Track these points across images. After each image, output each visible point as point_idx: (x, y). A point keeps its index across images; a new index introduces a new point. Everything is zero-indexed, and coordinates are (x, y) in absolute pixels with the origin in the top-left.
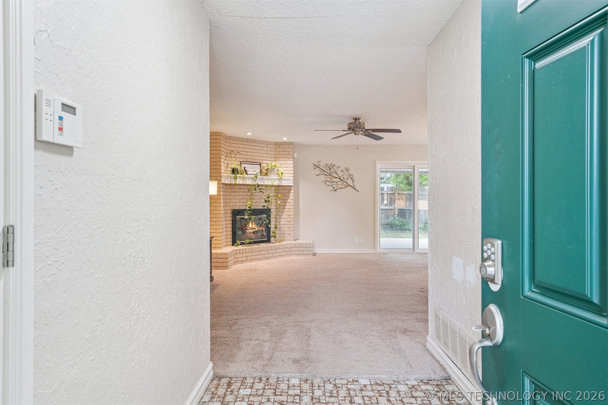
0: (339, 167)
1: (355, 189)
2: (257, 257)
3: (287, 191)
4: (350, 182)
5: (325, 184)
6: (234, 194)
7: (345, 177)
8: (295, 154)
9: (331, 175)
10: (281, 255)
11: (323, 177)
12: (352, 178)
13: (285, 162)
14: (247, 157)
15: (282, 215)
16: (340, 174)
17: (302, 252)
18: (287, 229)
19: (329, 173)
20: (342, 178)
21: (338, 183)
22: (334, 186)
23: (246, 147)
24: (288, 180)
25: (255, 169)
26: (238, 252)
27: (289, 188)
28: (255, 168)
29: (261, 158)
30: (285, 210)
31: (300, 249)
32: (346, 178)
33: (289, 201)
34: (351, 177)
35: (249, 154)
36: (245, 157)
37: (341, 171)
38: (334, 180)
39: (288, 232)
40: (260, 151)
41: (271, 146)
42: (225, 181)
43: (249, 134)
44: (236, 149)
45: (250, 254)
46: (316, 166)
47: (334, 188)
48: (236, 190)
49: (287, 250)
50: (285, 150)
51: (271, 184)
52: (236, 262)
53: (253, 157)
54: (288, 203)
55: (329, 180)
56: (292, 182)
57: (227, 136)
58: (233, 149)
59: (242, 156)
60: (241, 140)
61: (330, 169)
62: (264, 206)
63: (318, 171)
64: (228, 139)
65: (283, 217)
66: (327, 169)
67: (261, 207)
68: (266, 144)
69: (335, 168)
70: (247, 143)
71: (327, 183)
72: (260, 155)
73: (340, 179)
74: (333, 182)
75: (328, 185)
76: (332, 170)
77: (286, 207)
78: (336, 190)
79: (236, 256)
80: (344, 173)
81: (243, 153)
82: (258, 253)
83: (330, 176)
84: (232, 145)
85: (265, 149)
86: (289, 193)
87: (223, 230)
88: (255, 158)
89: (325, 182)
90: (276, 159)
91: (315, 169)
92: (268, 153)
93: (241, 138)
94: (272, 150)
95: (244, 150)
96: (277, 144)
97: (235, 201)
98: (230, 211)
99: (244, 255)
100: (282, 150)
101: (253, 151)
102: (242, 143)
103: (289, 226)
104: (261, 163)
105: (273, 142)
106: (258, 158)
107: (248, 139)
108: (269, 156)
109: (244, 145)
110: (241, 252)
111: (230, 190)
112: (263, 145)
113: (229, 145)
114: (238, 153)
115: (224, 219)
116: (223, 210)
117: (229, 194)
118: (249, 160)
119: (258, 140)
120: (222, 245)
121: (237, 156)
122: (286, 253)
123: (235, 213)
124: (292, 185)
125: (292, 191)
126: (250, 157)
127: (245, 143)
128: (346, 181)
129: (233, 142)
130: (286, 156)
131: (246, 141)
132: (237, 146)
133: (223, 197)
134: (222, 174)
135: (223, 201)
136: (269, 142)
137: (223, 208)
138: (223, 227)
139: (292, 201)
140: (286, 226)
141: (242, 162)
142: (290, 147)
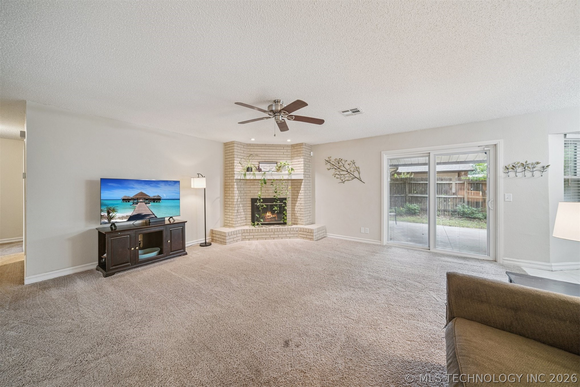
0: (346, 161)
1: (361, 181)
2: (263, 236)
3: (299, 184)
4: (356, 174)
5: (335, 176)
6: (254, 186)
7: (352, 169)
8: (312, 153)
9: (339, 169)
10: (288, 237)
11: (333, 171)
12: (358, 170)
13: (298, 160)
14: (265, 158)
15: (296, 203)
16: (348, 167)
17: (305, 236)
18: (299, 215)
19: (338, 167)
20: (349, 171)
21: (346, 176)
22: (342, 178)
23: (264, 150)
24: (298, 175)
26: (246, 231)
27: (300, 181)
28: (272, 166)
29: (278, 158)
30: (298, 199)
31: (305, 233)
32: (352, 171)
33: (300, 192)
34: (357, 169)
35: (266, 155)
36: (263, 158)
37: (348, 164)
38: (342, 173)
39: (300, 218)
40: (277, 153)
41: (287, 148)
42: (238, 177)
43: (253, 139)
44: (255, 153)
45: (257, 234)
46: (328, 162)
47: (342, 180)
48: (255, 184)
49: (293, 232)
50: (299, 150)
51: (279, 178)
52: (244, 239)
53: (270, 158)
54: (300, 194)
55: (338, 173)
56: (303, 176)
57: (247, 144)
58: (253, 153)
59: (260, 158)
60: (260, 145)
61: (339, 163)
62: (275, 196)
63: (329, 166)
64: (248, 146)
65: (297, 205)
66: (336, 164)
67: (272, 197)
68: (282, 147)
69: (343, 162)
70: (265, 147)
71: (337, 176)
72: (277, 156)
73: (347, 171)
74: (341, 175)
75: (337, 178)
76: (341, 164)
77: (299, 197)
78: (343, 182)
79: (243, 234)
80: (351, 165)
81: (261, 155)
82: (265, 234)
83: (339, 170)
84: (251, 150)
85: (281, 151)
86: (301, 185)
87: (238, 214)
88: (273, 158)
89: (335, 175)
90: (292, 158)
91: (326, 164)
92: (285, 153)
93: (260, 144)
94: (288, 151)
95: (263, 153)
96: (293, 146)
97: (254, 192)
98: (250, 200)
99: (251, 234)
100: (296, 150)
101: (270, 153)
102: (260, 148)
103: (301, 213)
104: (277, 162)
105: (289, 144)
106: (275, 158)
107: (265, 144)
108: (286, 156)
109: (261, 149)
110: (248, 231)
111: (250, 184)
112: (280, 148)
113: (249, 150)
114: (257, 156)
115: (241, 205)
116: (237, 199)
117: (249, 186)
118: (266, 161)
119: (275, 145)
120: (238, 225)
121: (255, 158)
122: (293, 235)
123: (254, 201)
124: (303, 178)
125: (303, 184)
126: (268, 158)
127: (263, 148)
128: (353, 173)
129: (253, 147)
130: (299, 155)
131: (264, 146)
132: (256, 150)
133: (239, 189)
134: (235, 172)
135: (237, 192)
136: (285, 145)
137: (238, 197)
138: (239, 211)
139: (303, 192)
140: (299, 212)
141: (260, 163)
142: (301, 147)
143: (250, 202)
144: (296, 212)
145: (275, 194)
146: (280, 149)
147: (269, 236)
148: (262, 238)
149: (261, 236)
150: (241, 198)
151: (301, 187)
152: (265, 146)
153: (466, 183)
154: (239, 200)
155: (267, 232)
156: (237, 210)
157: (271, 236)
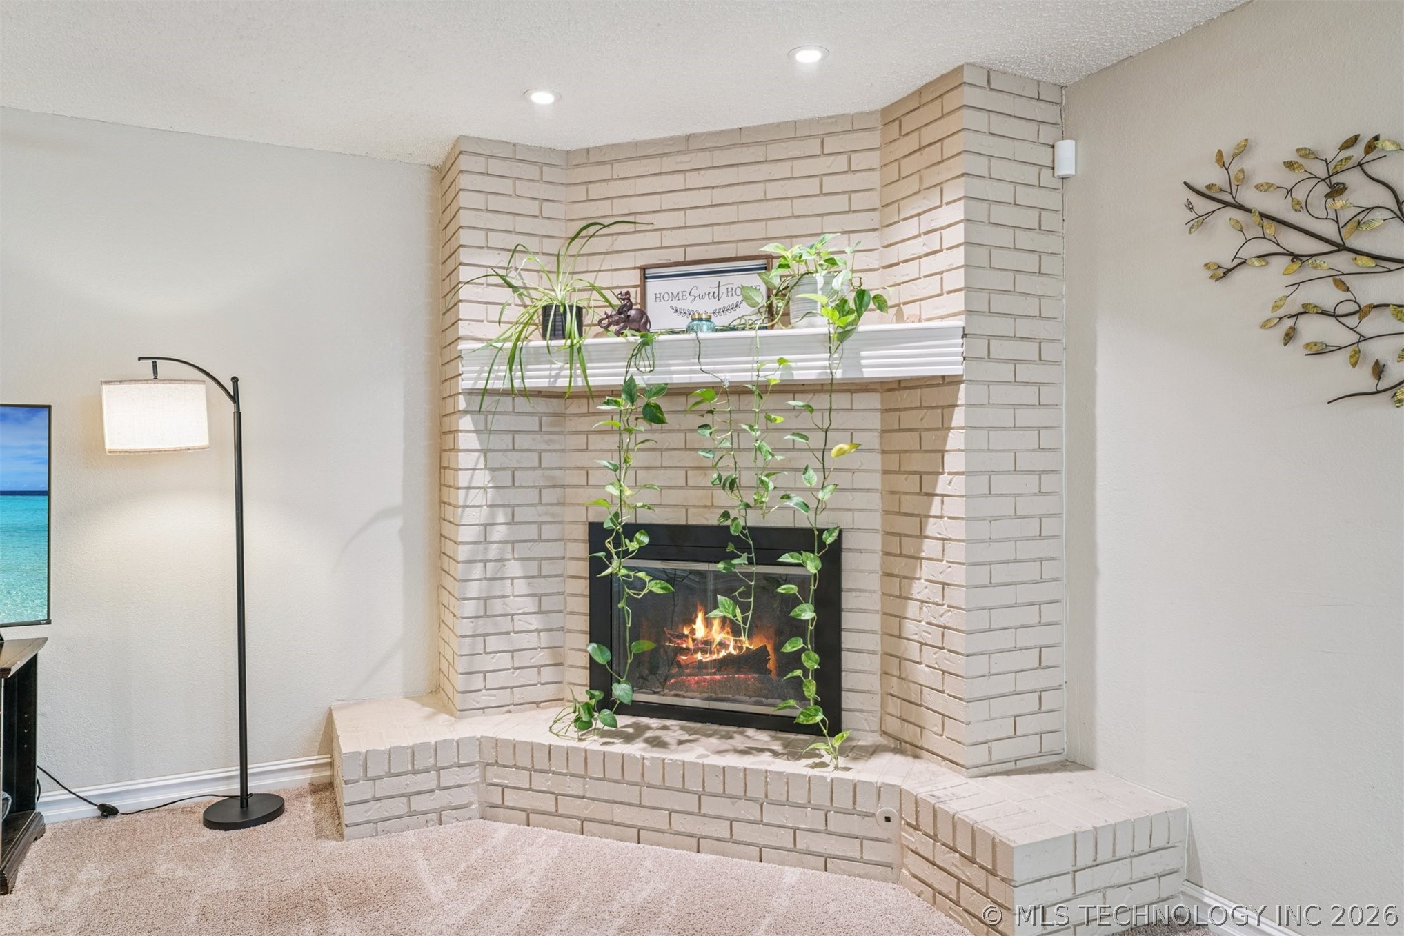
2: (620, 814)
3: (932, 419)
5: (1289, 336)
6: (610, 441)
8: (1066, 149)
9: (1339, 246)
11: (1267, 284)
13: (925, 222)
14: (682, 236)
15: (913, 578)
18: (936, 679)
23: (677, 181)
25: (734, 299)
26: (507, 758)
28: (730, 292)
29: (774, 228)
30: (928, 548)
35: (694, 217)
36: (671, 238)
39: (937, 703)
41: (852, 141)
42: (479, 378)
44: (619, 207)
45: (575, 787)
46: (1211, 198)
49: (855, 825)
50: (929, 135)
52: (492, 805)
53: (718, 233)
54: (937, 500)
55: (1328, 297)
56: (956, 347)
58: (601, 208)
59: (652, 240)
61: (1341, 190)
63: (1223, 239)
64: (574, 166)
65: (919, 589)
70: (685, 158)
75: (1319, 350)
77: (932, 528)
79: (498, 776)
81: (661, 220)
82: (630, 794)
83: (1337, 260)
84: (593, 191)
85: (802, 168)
86: (946, 428)
87: (485, 626)
88: (735, 232)
89: (1289, 322)
90: (887, 210)
91: (1199, 222)
92: (831, 184)
94: (859, 161)
95: (669, 201)
96: (894, 116)
98: (583, 534)
99: (540, 781)
100: (911, 143)
101: (718, 196)
102: (653, 166)
104: (766, 258)
105: (866, 109)
106: (756, 230)
107: (688, 137)
108: (841, 203)
111: (586, 424)
112: (795, 149)
113: (580, 193)
114: (630, 227)
115: (514, 569)
116: (486, 525)
117: (580, 442)
118: (693, 254)
119: (757, 129)
120: (484, 699)
121: (623, 243)
122: (851, 848)
124: (958, 370)
125: (958, 417)
126: (704, 235)
127: (669, 164)
129: (604, 172)
130: (932, 177)
133: (497, 460)
134: (462, 346)
135: (482, 478)
136: (836, 119)
137: (493, 515)
138: (497, 607)
139: (959, 485)
140: (930, 655)
141: (650, 272)
142: (951, 102)
143: (583, 549)
144: (913, 651)
145: (725, 499)
146: (797, 154)
147: (659, 820)
148: (612, 823)
149: (602, 811)
150: (512, 522)
151: (945, 439)
152: (688, 151)
154: (499, 533)
155: (650, 786)
156: (486, 600)
157: (680, 823)
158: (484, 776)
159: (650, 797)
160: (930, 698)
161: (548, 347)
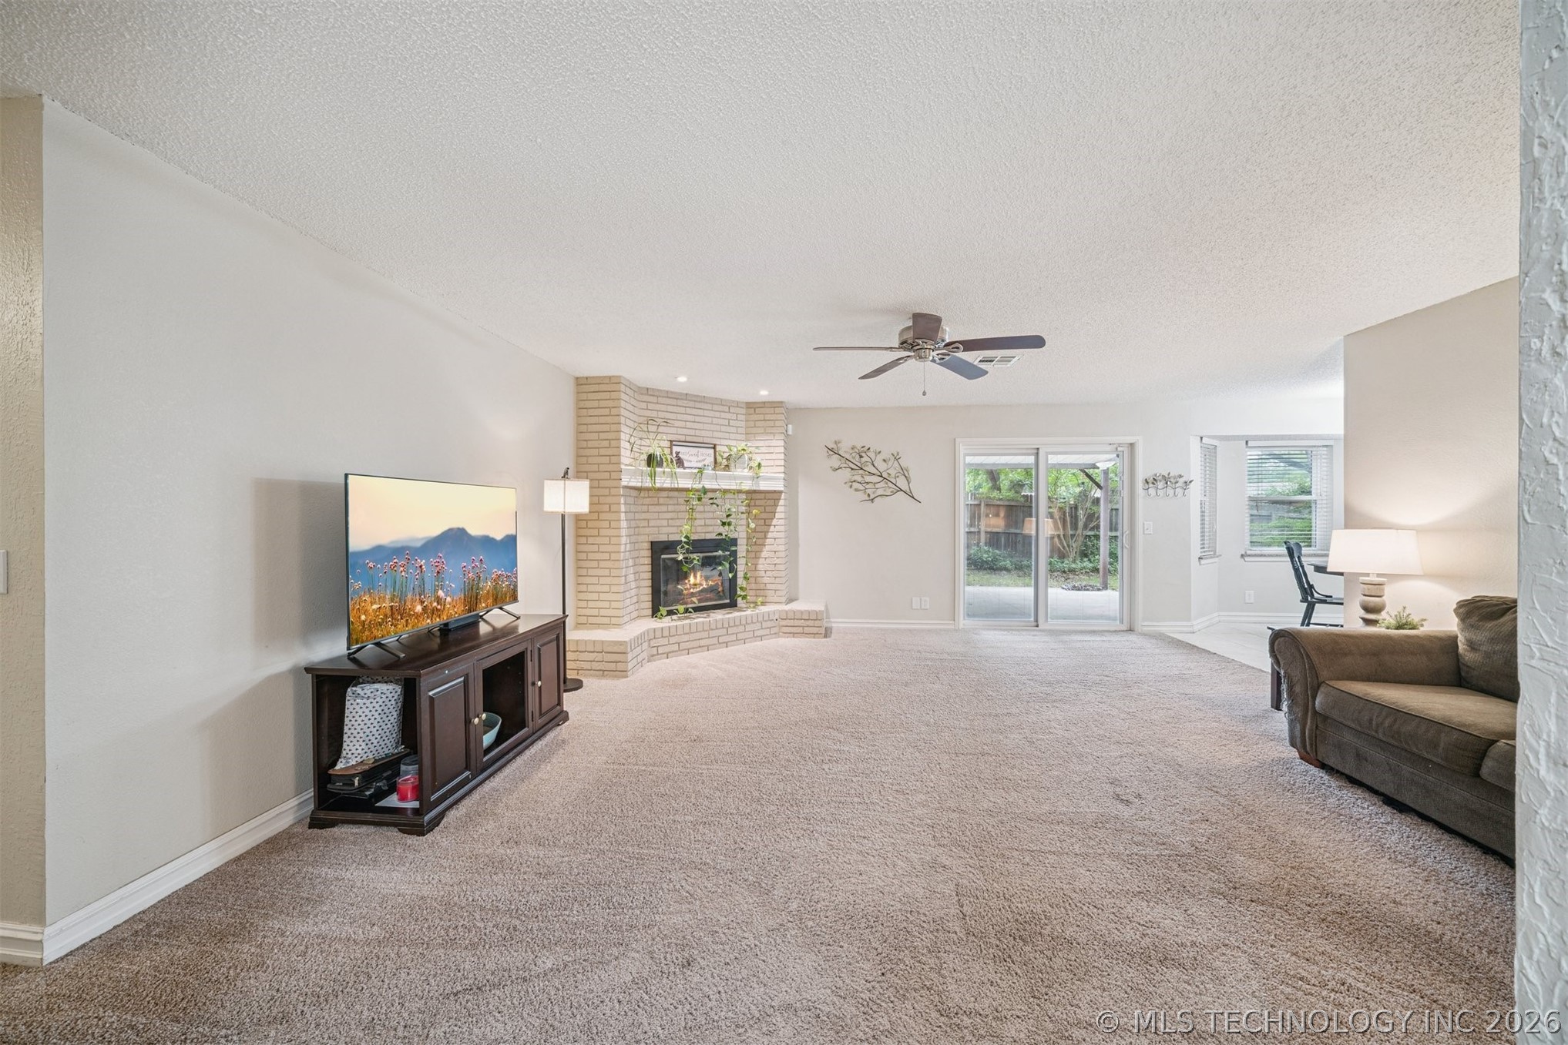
0: (880, 452)
1: (913, 498)
2: (702, 643)
3: (771, 502)
4: (902, 482)
5: (851, 487)
6: (657, 508)
7: (893, 472)
8: (790, 426)
9: (862, 469)
10: (757, 636)
11: (846, 474)
12: (907, 475)
13: (767, 443)
14: (685, 431)
15: (761, 551)
16: (882, 467)
17: (800, 630)
18: (772, 580)
19: (859, 465)
20: (885, 475)
21: (877, 486)
22: (868, 491)
23: (682, 410)
24: (772, 479)
25: (704, 458)
26: (658, 634)
27: (775, 496)
28: (702, 454)
29: (716, 434)
30: (768, 541)
31: (797, 623)
32: (893, 475)
33: (774, 522)
34: (904, 473)
35: (689, 425)
36: (680, 431)
37: (884, 460)
38: (868, 479)
39: (773, 587)
40: (715, 421)
41: (739, 410)
42: (630, 481)
43: (682, 380)
44: (661, 415)
45: (686, 638)
46: (833, 451)
47: (869, 495)
48: (661, 501)
49: (769, 624)
50: (768, 417)
51: (734, 487)
52: (653, 656)
53: (698, 433)
54: (772, 527)
55: (859, 479)
56: (782, 482)
57: (639, 387)
58: (654, 414)
59: (673, 430)
60: (673, 396)
61: (861, 457)
62: (720, 534)
63: (835, 461)
64: (642, 394)
65: (764, 554)
66: (854, 458)
67: (713, 536)
68: (727, 406)
69: (872, 456)
70: (686, 402)
71: (856, 485)
72: (713, 427)
73: (881, 476)
74: (868, 483)
75: (857, 490)
76: (865, 459)
77: (770, 535)
78: (872, 500)
79: (653, 643)
80: (890, 463)
81: (677, 424)
82: (705, 635)
83: (861, 472)
84: (651, 406)
85: (723, 415)
86: (776, 505)
87: (626, 587)
88: (703, 433)
89: (851, 484)
90: (749, 435)
91: (829, 456)
92: (733, 423)
93: (672, 392)
94: (740, 417)
95: (679, 417)
96: (752, 407)
97: (658, 523)
98: (647, 546)
100: (761, 417)
101: (698, 419)
102: (674, 402)
103: (775, 574)
104: (715, 445)
105: (743, 401)
106: (709, 434)
107: (687, 394)
108: (734, 430)
109: (677, 406)
110: (666, 633)
111: (647, 501)
112: (721, 408)
113: (644, 405)
114: (666, 424)
115: (630, 562)
116: (625, 544)
117: (645, 508)
118: (689, 439)
119: (710, 398)
120: (625, 618)
121: (662, 429)
122: (767, 632)
123: (659, 549)
124: (782, 489)
125: (782, 502)
126: (692, 432)
127: (680, 403)
128: (893, 481)
129: (654, 399)
130: (769, 430)
131: (682, 399)
132: (663, 408)
133: (628, 516)
134: (623, 467)
135: (625, 524)
136: (733, 401)
137: (627, 540)
138: (628, 579)
139: (782, 522)
140: (769, 573)
141: (674, 443)
142: (777, 410)
143: (648, 553)
144: (762, 573)
145: (722, 529)
146: (721, 410)
147: (715, 641)
148: (700, 647)
149: (696, 643)
150: (630, 543)
151: (777, 509)
152: (686, 400)
153: (983, 505)
154: (628, 547)
155: (712, 630)
156: (625, 576)
157: (721, 639)
158: (649, 644)
159: (712, 633)
160: (769, 586)
161: (664, 472)
